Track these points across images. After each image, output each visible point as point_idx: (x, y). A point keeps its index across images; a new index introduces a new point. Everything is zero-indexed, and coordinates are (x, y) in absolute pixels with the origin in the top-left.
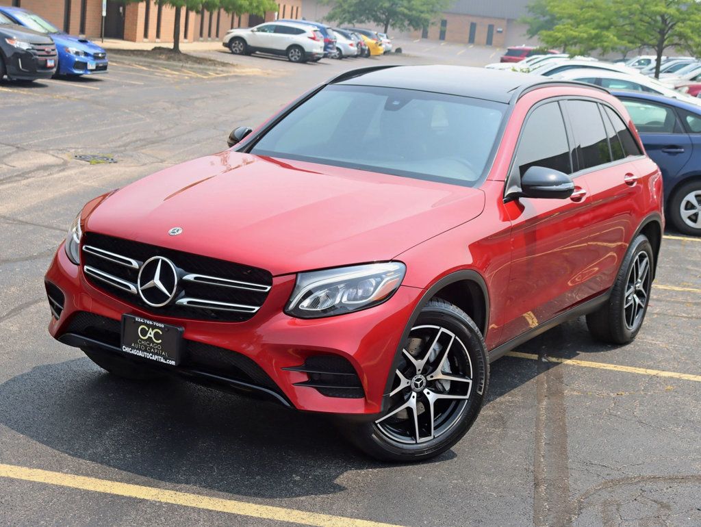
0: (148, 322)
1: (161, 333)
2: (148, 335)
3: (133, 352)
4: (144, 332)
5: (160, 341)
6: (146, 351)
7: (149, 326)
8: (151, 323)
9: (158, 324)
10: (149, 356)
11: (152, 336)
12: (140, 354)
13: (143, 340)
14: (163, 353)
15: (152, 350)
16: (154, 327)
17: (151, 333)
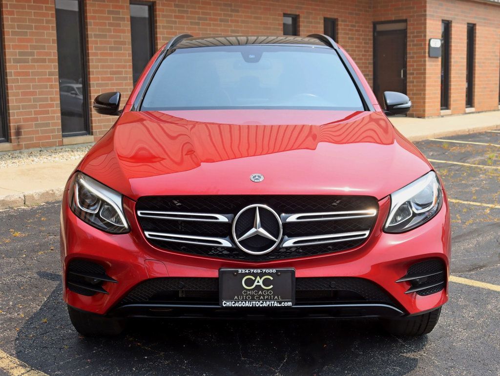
0: (255, 271)
1: (272, 278)
2: (256, 283)
3: (237, 305)
4: (249, 282)
5: (272, 286)
6: (253, 299)
7: (255, 275)
8: (259, 271)
9: (267, 271)
10: (258, 304)
11: (261, 283)
12: (247, 304)
13: (249, 290)
14: (276, 297)
15: (262, 297)
16: (261, 275)
17: (259, 282)
